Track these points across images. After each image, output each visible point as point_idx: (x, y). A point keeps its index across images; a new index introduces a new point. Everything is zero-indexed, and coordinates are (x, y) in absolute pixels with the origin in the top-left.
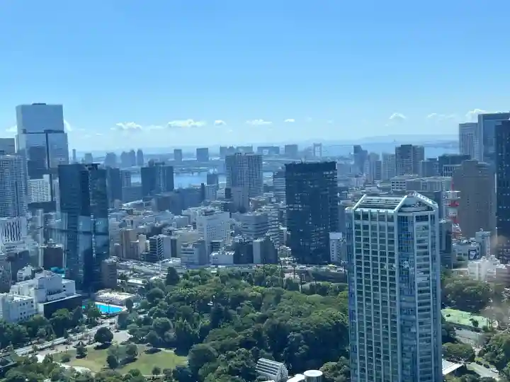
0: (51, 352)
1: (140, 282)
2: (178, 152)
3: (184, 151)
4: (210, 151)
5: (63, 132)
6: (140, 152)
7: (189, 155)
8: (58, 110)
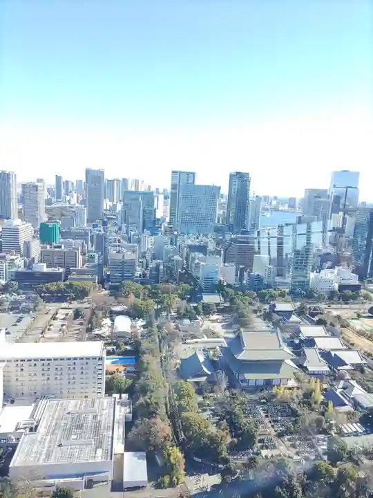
5: (356, 188)
8: (357, 174)
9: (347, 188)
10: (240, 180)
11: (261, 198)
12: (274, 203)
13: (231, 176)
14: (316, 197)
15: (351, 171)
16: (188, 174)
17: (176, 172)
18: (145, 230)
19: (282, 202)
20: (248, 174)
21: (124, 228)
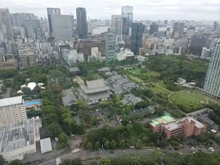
0: (128, 68)
1: (148, 55)
2: (159, 21)
4: (168, 21)
5: (132, 14)
7: (162, 22)
8: (132, 7)
10: (81, 12)
11: (93, 20)
12: (99, 22)
13: (77, 10)
14: (116, 19)
16: (55, 9)
17: (49, 8)
18: (37, 40)
20: (85, 8)
21: (26, 40)
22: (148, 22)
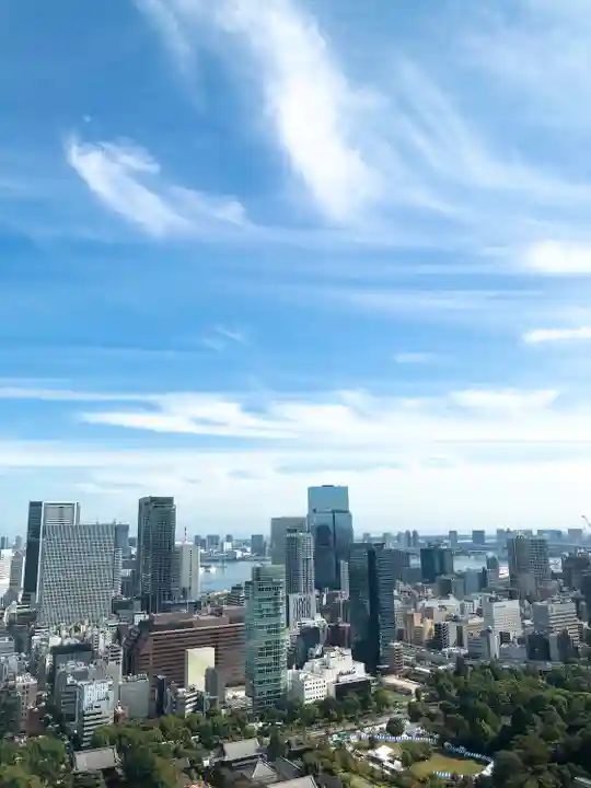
1: (428, 671)
2: (453, 533)
3: (459, 533)
4: (486, 534)
5: (347, 512)
6: (415, 533)
7: (465, 537)
8: (344, 490)
9: (333, 512)
10: (158, 512)
11: (204, 541)
12: (227, 546)
13: (142, 504)
14: (289, 531)
15: (336, 485)
16: (61, 506)
17: (39, 504)
19: (240, 545)
20: (171, 499)
22: (411, 537)
